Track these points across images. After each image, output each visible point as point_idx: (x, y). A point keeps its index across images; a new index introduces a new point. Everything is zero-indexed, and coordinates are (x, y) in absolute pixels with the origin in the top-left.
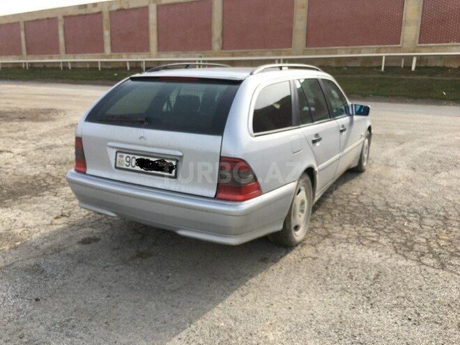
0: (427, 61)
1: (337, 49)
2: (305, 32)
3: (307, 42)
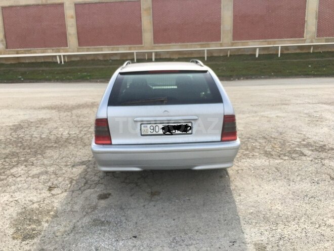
0: (160, 55)
1: (102, 48)
2: (76, 35)
3: (79, 43)
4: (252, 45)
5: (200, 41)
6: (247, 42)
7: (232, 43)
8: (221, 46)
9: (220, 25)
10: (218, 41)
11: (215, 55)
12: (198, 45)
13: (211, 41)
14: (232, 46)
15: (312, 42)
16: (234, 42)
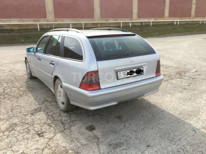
4: (67, 22)
5: (33, 18)
6: (64, 20)
7: (54, 20)
8: (48, 22)
9: (45, 8)
10: (45, 18)
11: (44, 27)
12: (32, 20)
13: (41, 18)
14: (55, 22)
15: (98, 21)
16: (55, 19)
